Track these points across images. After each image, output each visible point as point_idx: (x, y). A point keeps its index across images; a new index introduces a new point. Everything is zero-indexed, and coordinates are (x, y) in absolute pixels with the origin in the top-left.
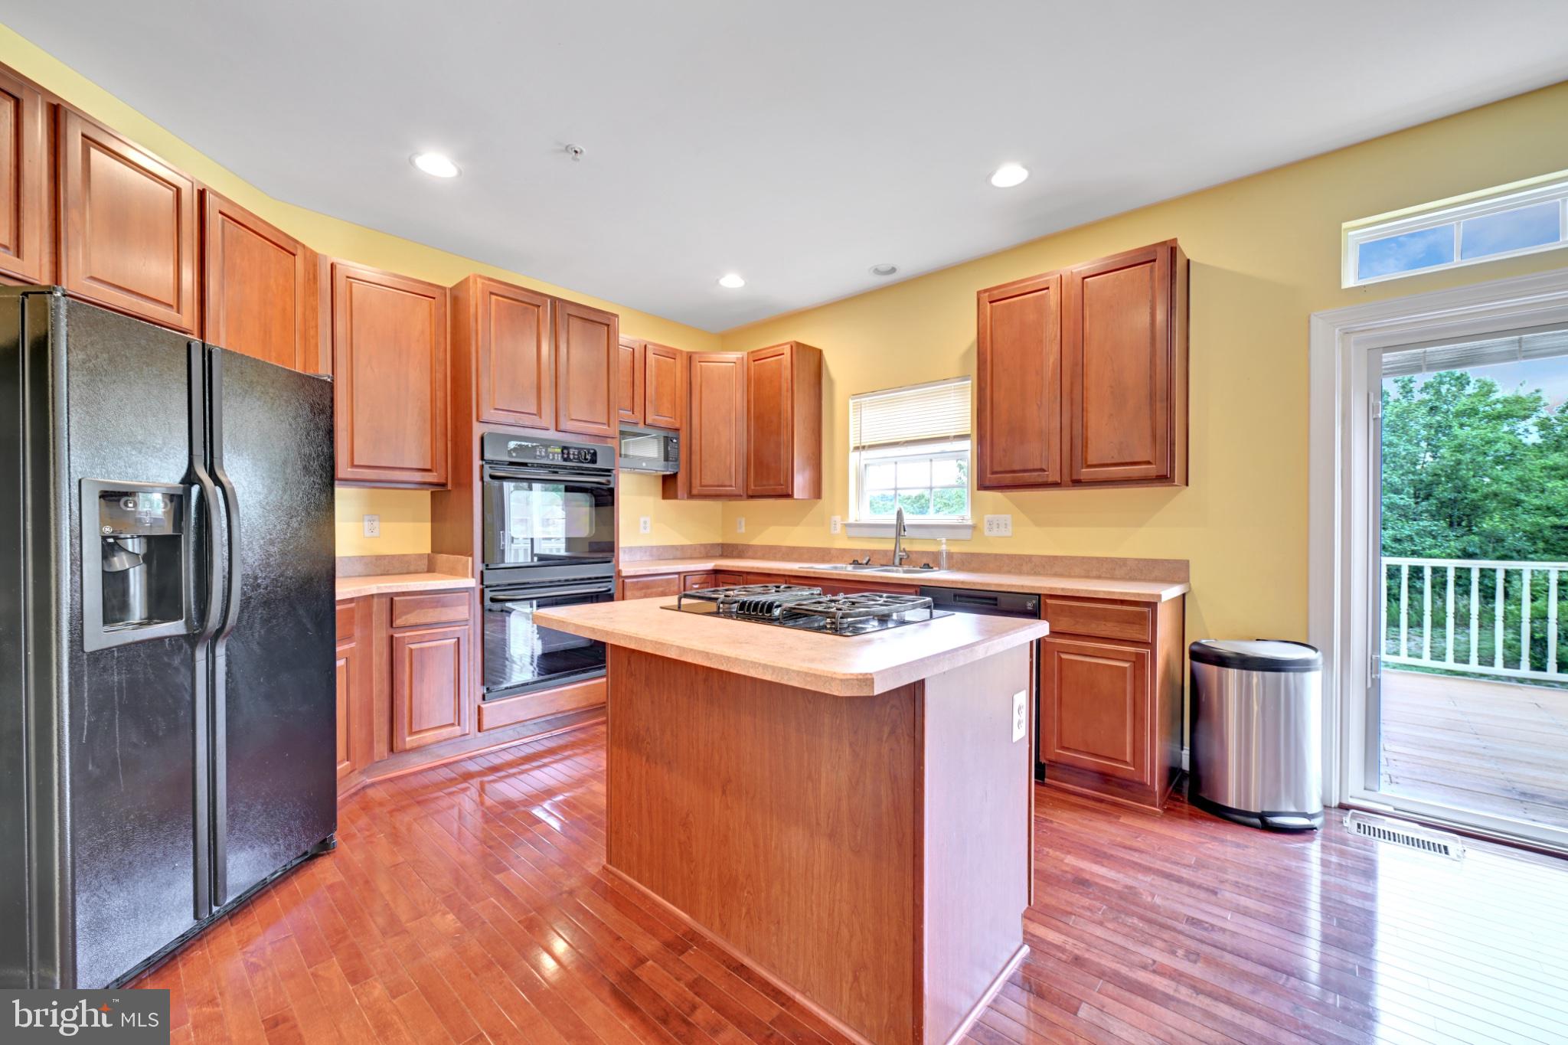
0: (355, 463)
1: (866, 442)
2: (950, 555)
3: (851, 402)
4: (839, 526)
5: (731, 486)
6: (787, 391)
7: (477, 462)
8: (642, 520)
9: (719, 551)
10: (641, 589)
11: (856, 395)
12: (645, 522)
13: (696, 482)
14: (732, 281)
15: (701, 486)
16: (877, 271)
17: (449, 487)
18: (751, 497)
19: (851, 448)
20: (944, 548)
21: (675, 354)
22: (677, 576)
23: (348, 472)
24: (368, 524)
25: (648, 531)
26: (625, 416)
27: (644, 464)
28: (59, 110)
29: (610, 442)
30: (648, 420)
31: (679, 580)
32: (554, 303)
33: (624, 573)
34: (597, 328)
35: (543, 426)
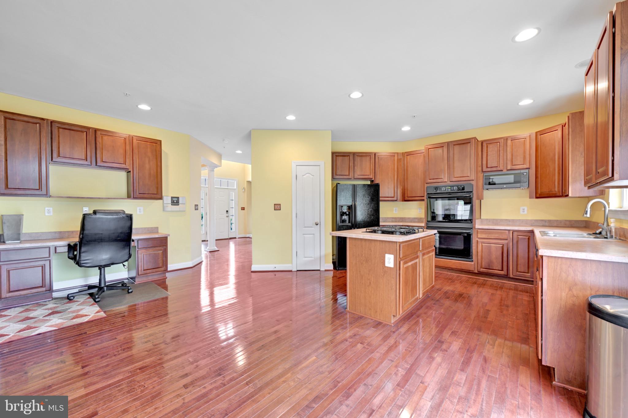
7: (426, 194)
9: (583, 225)
10: (486, 234)
12: (523, 209)
14: (526, 102)
21: (525, 136)
22: (507, 231)
23: (407, 198)
24: (419, 210)
25: (526, 212)
26: (495, 169)
27: (505, 186)
28: (354, 154)
29: (471, 182)
30: (509, 168)
31: (509, 233)
32: (448, 143)
33: (477, 227)
34: (465, 145)
35: (445, 181)
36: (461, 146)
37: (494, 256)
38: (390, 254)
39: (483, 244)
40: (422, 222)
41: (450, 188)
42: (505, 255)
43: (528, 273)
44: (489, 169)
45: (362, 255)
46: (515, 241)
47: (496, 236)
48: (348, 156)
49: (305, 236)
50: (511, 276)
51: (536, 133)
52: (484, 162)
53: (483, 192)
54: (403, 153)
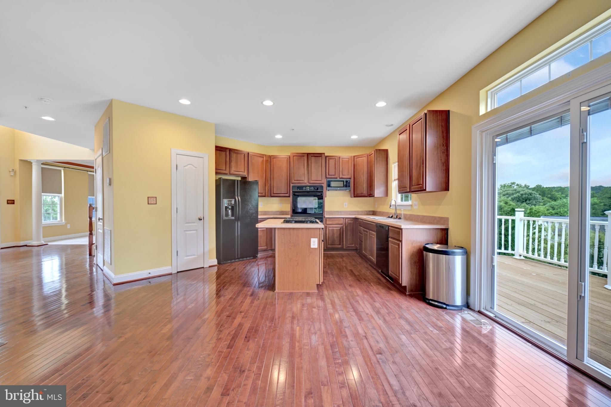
2: (404, 215)
3: (393, 165)
5: (364, 193)
7: (291, 192)
8: (345, 204)
9: (372, 213)
10: (331, 221)
11: (394, 163)
12: (346, 204)
13: (356, 193)
14: (354, 137)
16: (387, 126)
19: (393, 179)
20: (402, 212)
21: (350, 158)
22: (342, 219)
23: (272, 195)
24: (280, 204)
25: (347, 207)
26: (333, 177)
27: (339, 189)
28: (230, 150)
29: (322, 185)
30: (340, 177)
31: (343, 220)
32: (308, 154)
33: (326, 216)
34: (319, 158)
35: (305, 182)
36: (316, 158)
37: (335, 236)
38: (314, 238)
39: (329, 228)
40: (288, 215)
41: (309, 188)
42: (341, 235)
43: (353, 244)
44: (330, 177)
45: (290, 242)
46: (346, 225)
47: (336, 222)
48: (224, 151)
49: (187, 232)
50: (345, 248)
51: (354, 156)
52: (327, 171)
53: (326, 192)
54: (269, 156)
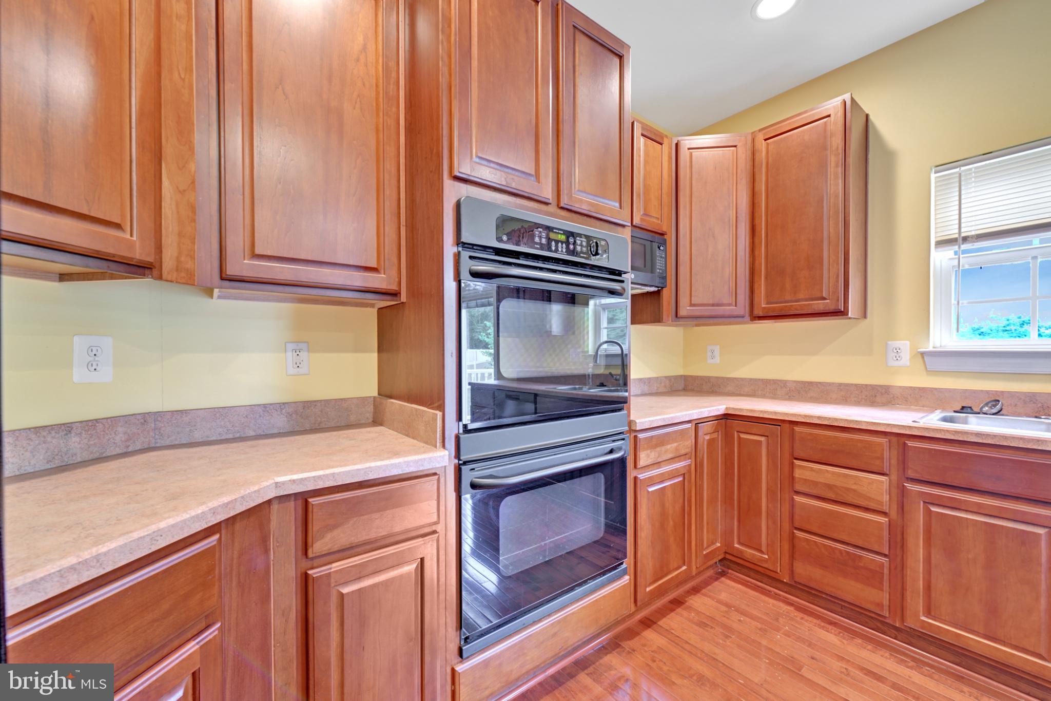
0: (258, 251)
1: (967, 230)
3: (933, 176)
4: (906, 358)
5: (730, 305)
6: (837, 166)
7: (450, 249)
10: (656, 446)
11: (940, 167)
13: (684, 301)
15: (692, 305)
17: (403, 298)
18: (756, 318)
19: (934, 242)
21: (662, 138)
22: (689, 425)
30: (637, 220)
34: (609, 57)
35: (543, 196)
36: (598, 50)
37: (670, 525)
39: (651, 489)
42: (687, 505)
46: (698, 458)
47: (672, 448)
51: (678, 141)
